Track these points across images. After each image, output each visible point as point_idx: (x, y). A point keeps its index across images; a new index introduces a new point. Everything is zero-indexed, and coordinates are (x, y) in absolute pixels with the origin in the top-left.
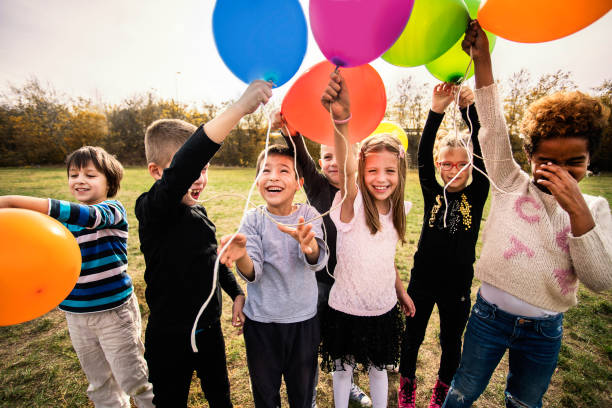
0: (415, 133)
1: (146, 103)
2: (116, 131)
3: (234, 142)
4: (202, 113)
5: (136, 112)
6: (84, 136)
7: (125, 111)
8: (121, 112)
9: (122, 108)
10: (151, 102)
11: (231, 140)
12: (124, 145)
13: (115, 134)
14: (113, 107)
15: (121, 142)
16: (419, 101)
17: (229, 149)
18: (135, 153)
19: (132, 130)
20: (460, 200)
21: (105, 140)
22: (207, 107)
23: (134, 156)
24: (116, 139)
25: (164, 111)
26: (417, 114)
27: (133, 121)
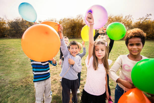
1: (21, 20)
2: (12, 28)
5: (18, 22)
6: (2, 29)
7: (15, 22)
8: (13, 22)
10: (23, 20)
12: (15, 32)
14: (11, 21)
18: (19, 34)
19: (17, 28)
21: (9, 30)
23: (18, 35)
24: (12, 30)
27: (18, 25)
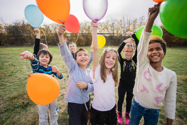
0: (112, 35)
1: (22, 23)
2: (11, 34)
3: (55, 38)
4: (43, 28)
5: (18, 27)
7: (14, 26)
9: (12, 25)
11: (54, 37)
12: (14, 39)
13: (10, 35)
14: (9, 24)
15: (13, 37)
16: (113, 25)
17: (53, 40)
18: (19, 41)
19: (17, 33)
20: (131, 62)
21: (6, 37)
22: (44, 25)
23: (19, 43)
25: (29, 27)
26: (113, 29)
27: (17, 30)
